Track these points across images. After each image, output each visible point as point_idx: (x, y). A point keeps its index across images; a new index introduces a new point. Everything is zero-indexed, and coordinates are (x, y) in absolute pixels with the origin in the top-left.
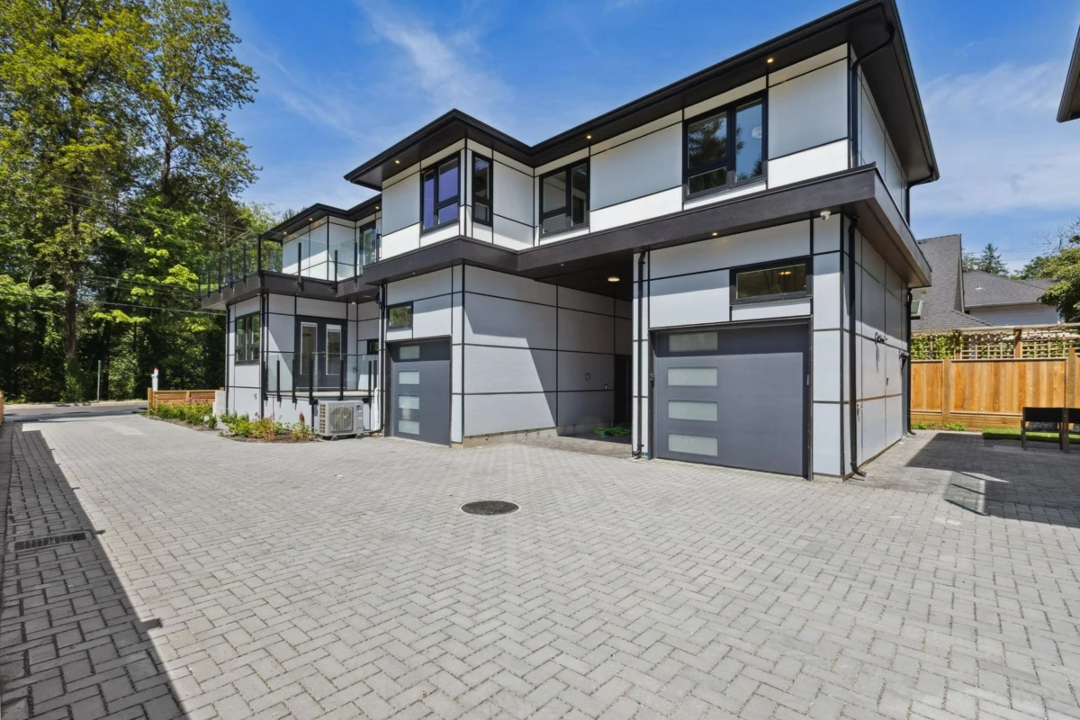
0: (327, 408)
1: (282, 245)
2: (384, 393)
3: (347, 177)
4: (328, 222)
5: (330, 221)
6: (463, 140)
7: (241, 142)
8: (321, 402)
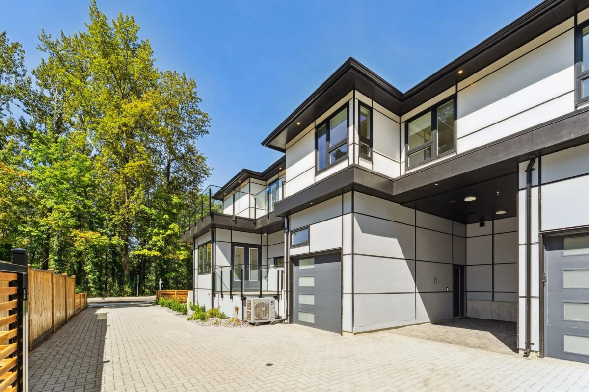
0: (252, 303)
1: (223, 202)
2: (289, 292)
3: (263, 144)
4: (250, 182)
5: (251, 181)
6: (352, 91)
7: (202, 156)
8: (248, 299)
